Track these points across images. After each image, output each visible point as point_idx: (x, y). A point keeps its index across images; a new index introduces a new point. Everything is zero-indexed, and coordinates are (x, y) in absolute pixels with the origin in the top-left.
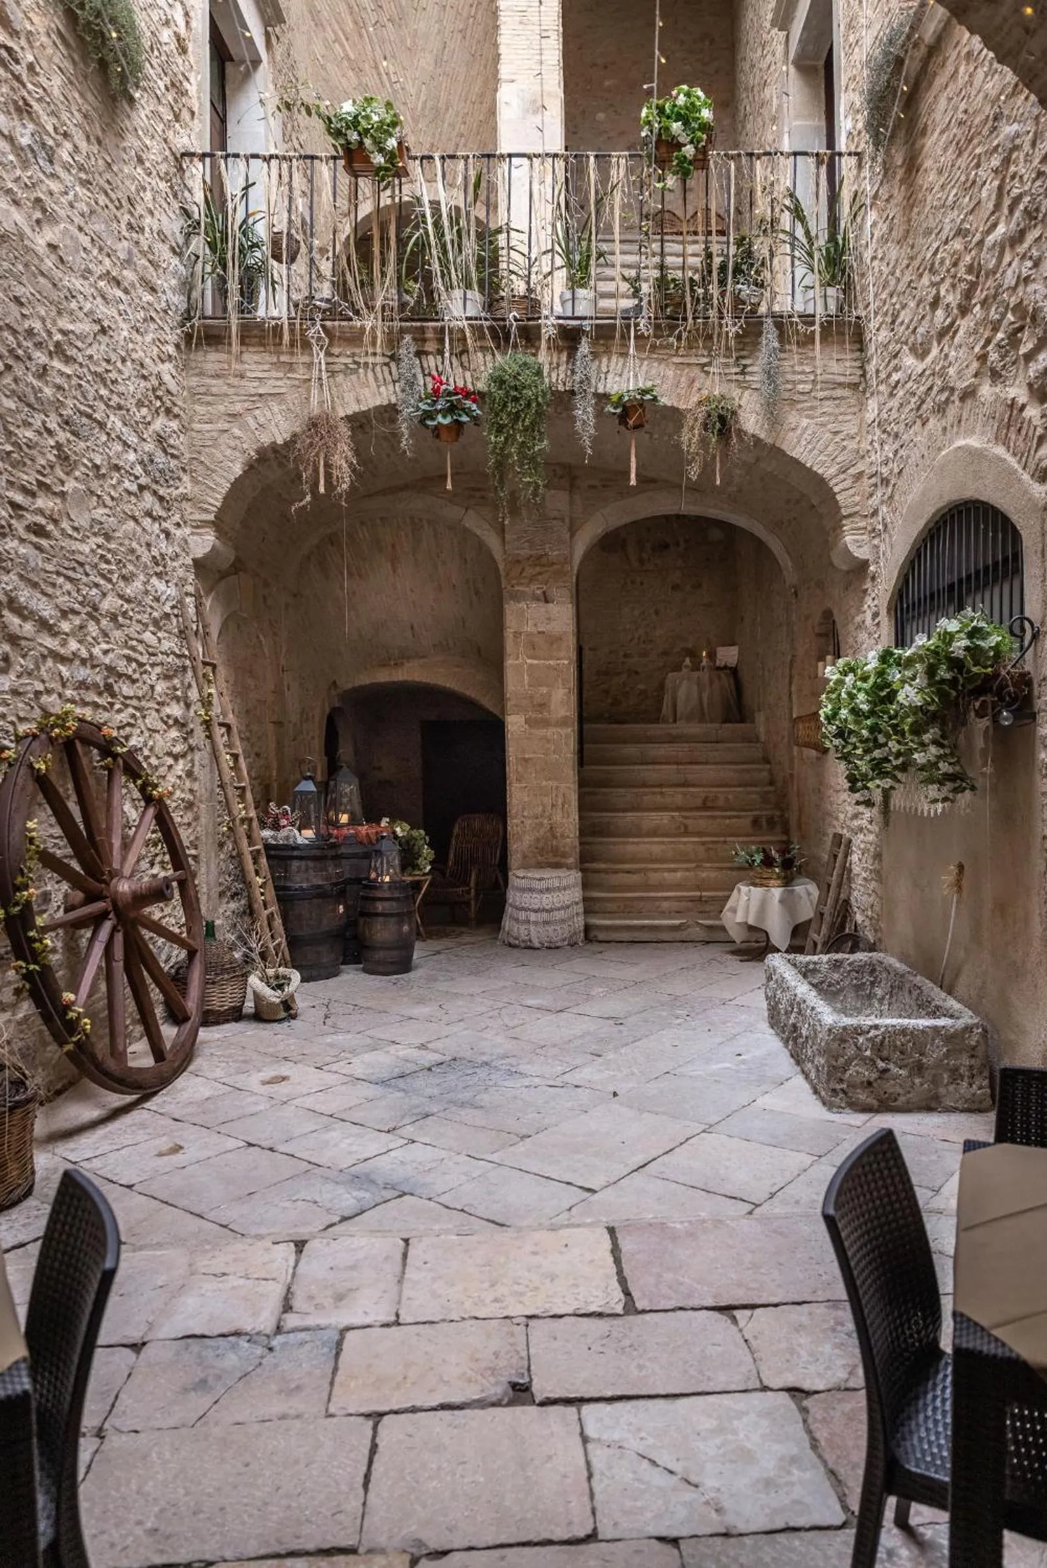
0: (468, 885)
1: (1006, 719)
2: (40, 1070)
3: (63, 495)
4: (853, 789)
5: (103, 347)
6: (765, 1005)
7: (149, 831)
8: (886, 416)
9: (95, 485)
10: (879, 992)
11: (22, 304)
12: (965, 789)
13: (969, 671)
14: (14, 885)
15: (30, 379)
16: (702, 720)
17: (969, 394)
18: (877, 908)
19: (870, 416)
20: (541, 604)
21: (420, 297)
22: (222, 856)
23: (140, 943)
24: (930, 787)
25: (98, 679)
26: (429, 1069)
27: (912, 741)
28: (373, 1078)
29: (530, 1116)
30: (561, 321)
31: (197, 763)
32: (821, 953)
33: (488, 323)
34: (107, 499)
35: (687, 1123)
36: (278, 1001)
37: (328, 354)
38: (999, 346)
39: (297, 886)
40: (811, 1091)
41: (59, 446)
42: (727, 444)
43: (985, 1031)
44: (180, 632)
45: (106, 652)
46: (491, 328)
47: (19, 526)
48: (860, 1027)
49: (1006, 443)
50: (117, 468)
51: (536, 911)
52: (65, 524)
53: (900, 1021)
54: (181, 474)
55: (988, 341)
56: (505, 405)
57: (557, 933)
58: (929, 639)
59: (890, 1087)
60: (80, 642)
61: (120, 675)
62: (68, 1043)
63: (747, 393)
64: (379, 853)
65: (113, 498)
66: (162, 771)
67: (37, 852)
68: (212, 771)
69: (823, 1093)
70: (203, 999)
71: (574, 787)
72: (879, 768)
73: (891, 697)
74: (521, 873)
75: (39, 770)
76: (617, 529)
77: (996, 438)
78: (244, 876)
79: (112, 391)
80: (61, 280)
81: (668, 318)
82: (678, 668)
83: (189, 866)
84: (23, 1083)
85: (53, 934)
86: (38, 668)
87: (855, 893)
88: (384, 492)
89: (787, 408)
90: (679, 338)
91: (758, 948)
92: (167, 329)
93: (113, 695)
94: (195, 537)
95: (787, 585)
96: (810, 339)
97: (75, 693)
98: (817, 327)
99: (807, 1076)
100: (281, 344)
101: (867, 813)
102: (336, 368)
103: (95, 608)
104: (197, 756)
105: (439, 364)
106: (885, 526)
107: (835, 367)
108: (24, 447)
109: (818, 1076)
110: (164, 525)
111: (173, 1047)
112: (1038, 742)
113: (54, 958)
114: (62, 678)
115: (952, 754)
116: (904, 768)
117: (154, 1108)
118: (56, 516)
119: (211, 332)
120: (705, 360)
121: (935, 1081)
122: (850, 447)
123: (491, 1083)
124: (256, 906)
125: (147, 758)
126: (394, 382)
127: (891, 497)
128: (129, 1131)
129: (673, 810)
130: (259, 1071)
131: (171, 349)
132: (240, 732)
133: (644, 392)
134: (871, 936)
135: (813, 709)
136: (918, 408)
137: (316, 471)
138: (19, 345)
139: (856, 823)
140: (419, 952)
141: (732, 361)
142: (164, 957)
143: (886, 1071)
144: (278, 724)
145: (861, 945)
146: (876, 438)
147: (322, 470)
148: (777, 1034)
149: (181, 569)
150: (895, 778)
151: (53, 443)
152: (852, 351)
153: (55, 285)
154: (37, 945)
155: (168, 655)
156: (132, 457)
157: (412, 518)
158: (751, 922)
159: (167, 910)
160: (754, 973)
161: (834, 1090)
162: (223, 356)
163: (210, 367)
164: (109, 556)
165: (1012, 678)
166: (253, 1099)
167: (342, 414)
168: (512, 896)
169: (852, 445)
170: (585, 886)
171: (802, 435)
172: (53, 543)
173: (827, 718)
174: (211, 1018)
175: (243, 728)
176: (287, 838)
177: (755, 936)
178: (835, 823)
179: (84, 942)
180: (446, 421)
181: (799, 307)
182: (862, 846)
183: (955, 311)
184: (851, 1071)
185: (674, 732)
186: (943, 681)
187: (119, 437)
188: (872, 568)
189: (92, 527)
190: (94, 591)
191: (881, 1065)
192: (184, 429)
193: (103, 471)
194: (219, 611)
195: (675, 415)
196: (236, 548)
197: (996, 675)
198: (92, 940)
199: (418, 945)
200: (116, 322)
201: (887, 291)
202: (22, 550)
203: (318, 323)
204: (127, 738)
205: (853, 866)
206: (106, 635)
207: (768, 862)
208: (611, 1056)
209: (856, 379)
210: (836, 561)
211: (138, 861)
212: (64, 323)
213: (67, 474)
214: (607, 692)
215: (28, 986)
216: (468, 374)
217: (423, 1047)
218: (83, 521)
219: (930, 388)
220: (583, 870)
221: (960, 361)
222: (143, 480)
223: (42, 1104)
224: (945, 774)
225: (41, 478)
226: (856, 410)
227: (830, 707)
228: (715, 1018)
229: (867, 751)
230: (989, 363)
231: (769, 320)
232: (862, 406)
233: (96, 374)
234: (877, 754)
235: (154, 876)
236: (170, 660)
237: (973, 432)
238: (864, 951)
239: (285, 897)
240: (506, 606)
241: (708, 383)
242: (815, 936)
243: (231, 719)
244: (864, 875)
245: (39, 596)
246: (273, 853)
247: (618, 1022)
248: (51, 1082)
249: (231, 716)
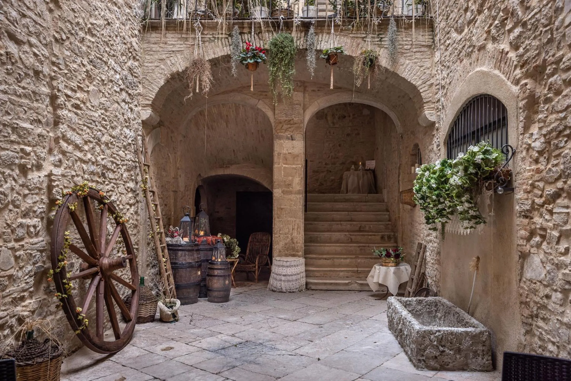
0: (255, 263)
1: (501, 191)
2: (66, 341)
3: (88, 92)
4: (428, 223)
5: (108, 30)
6: (387, 320)
7: (118, 237)
8: (443, 59)
9: (102, 88)
10: (439, 315)
11: (75, 12)
12: (481, 222)
13: (483, 169)
14: (58, 259)
15: (77, 43)
16: (359, 192)
17: (482, 48)
18: (438, 277)
19: (436, 59)
20: (290, 141)
21: (242, 10)
22: (149, 249)
23: (111, 285)
24: (464, 221)
25: (99, 170)
26: (236, 346)
27: (457, 201)
28: (211, 349)
29: (281, 368)
30: (302, 19)
31: (139, 208)
32: (412, 297)
33: (271, 20)
34: (107, 95)
35: (352, 373)
36: (170, 313)
37: (202, 34)
38: (496, 27)
39: (180, 262)
40: (408, 360)
41: (87, 71)
42: (373, 71)
43: (490, 334)
44: (135, 151)
45: (103, 159)
46: (272, 23)
47: (69, 105)
48: (432, 331)
49: (499, 69)
50: (111, 81)
51: (284, 275)
52: (88, 104)
53: (450, 328)
54: (138, 84)
55: (491, 25)
56: (277, 55)
57: (294, 286)
58: (464, 155)
59: (446, 359)
60: (92, 155)
61: (108, 169)
62: (77, 330)
63: (382, 49)
64: (216, 249)
65: (109, 94)
66: (125, 211)
67: (69, 245)
68: (146, 211)
69: (414, 361)
70: (138, 311)
71: (303, 221)
72: (440, 213)
73: (446, 181)
74: (278, 258)
75: (72, 209)
76: (323, 109)
77: (495, 67)
78: (158, 258)
79: (111, 49)
80: (92, 2)
81: (349, 18)
82: (348, 169)
83: (134, 253)
84: (57, 348)
85: (74, 281)
86: (73, 165)
87: (428, 270)
88: (223, 93)
89: (400, 56)
90: (353, 26)
91: (384, 294)
92: (136, 24)
93: (105, 178)
94: (143, 111)
95: (398, 133)
96: (409, 26)
97: (89, 176)
98: (413, 20)
99: (406, 353)
100: (182, 30)
101: (434, 234)
102: (206, 39)
103: (99, 140)
104: (140, 205)
105: (249, 38)
106: (443, 106)
107: (421, 38)
108: (73, 72)
109: (412, 353)
110: (130, 105)
111: (123, 333)
112: (515, 202)
113: (74, 292)
114: (83, 170)
115: (475, 207)
116: (452, 213)
117: (114, 360)
118: (84, 101)
119: (154, 25)
120: (364, 36)
121: (466, 357)
122: (427, 73)
123: (263, 353)
124: (162, 271)
125: (118, 205)
126: (230, 45)
127: (446, 94)
128: (102, 370)
129: (345, 232)
130: (161, 344)
131: (136, 32)
132: (158, 195)
133: (337, 49)
134: (435, 289)
135: (409, 187)
136: (458, 55)
137: (195, 83)
138: (73, 29)
139: (428, 238)
140: (233, 292)
141: (376, 36)
142: (122, 292)
143: (443, 351)
144: (175, 192)
145: (430, 293)
146: (439, 68)
147: (198, 82)
148: (392, 333)
149: (136, 124)
150: (448, 218)
151: (85, 70)
152: (428, 31)
153: (89, 4)
154: (67, 286)
155: (129, 161)
156: (118, 76)
157: (235, 104)
158: (380, 282)
159: (124, 272)
160: (382, 305)
161: (419, 360)
162: (159, 35)
163: (153, 40)
164: (106, 118)
165: (503, 172)
166: (157, 357)
167: (207, 59)
168: (274, 269)
169: (428, 72)
170: (306, 265)
171: (406, 67)
172: (83, 112)
173: (417, 191)
174: (141, 320)
175: (160, 193)
176: (177, 241)
177: (383, 288)
178: (418, 238)
179: (87, 285)
180: (252, 61)
181: (405, 13)
182: (431, 249)
183: (476, 13)
184: (428, 351)
185: (347, 197)
186: (471, 174)
187: (113, 68)
188: (437, 125)
189: (100, 106)
190: (99, 133)
191: (441, 349)
192: (141, 66)
193: (105, 82)
194: (152, 142)
195: (350, 59)
196: (160, 116)
197: (496, 171)
198: (91, 284)
199: (232, 290)
200: (114, 20)
201: (444, 6)
202: (69, 115)
203: (199, 21)
204: (110, 196)
205: (427, 258)
206: (103, 152)
207: (388, 255)
208: (317, 342)
209: (430, 44)
210: (420, 122)
211: (112, 250)
212: (92, 20)
213: (90, 83)
214: (317, 180)
215: (62, 304)
216: (261, 42)
217: (233, 335)
218: (96, 103)
219: (464, 46)
220: (305, 258)
221: (477, 34)
222: (122, 87)
223: (65, 357)
224: (472, 216)
225: (79, 84)
226: (430, 56)
227: (418, 186)
228: (364, 326)
229: (434, 206)
230: (491, 34)
231: (392, 18)
232: (433, 55)
233: (104, 41)
234: (440, 206)
235: (119, 257)
236: (130, 163)
237: (484, 64)
238: (432, 296)
239: (175, 267)
240: (275, 142)
241: (365, 45)
242: (409, 289)
243: (155, 189)
244: (432, 261)
245: (76, 134)
246: (171, 248)
247: (320, 325)
248: (70, 347)
249: (155, 188)
